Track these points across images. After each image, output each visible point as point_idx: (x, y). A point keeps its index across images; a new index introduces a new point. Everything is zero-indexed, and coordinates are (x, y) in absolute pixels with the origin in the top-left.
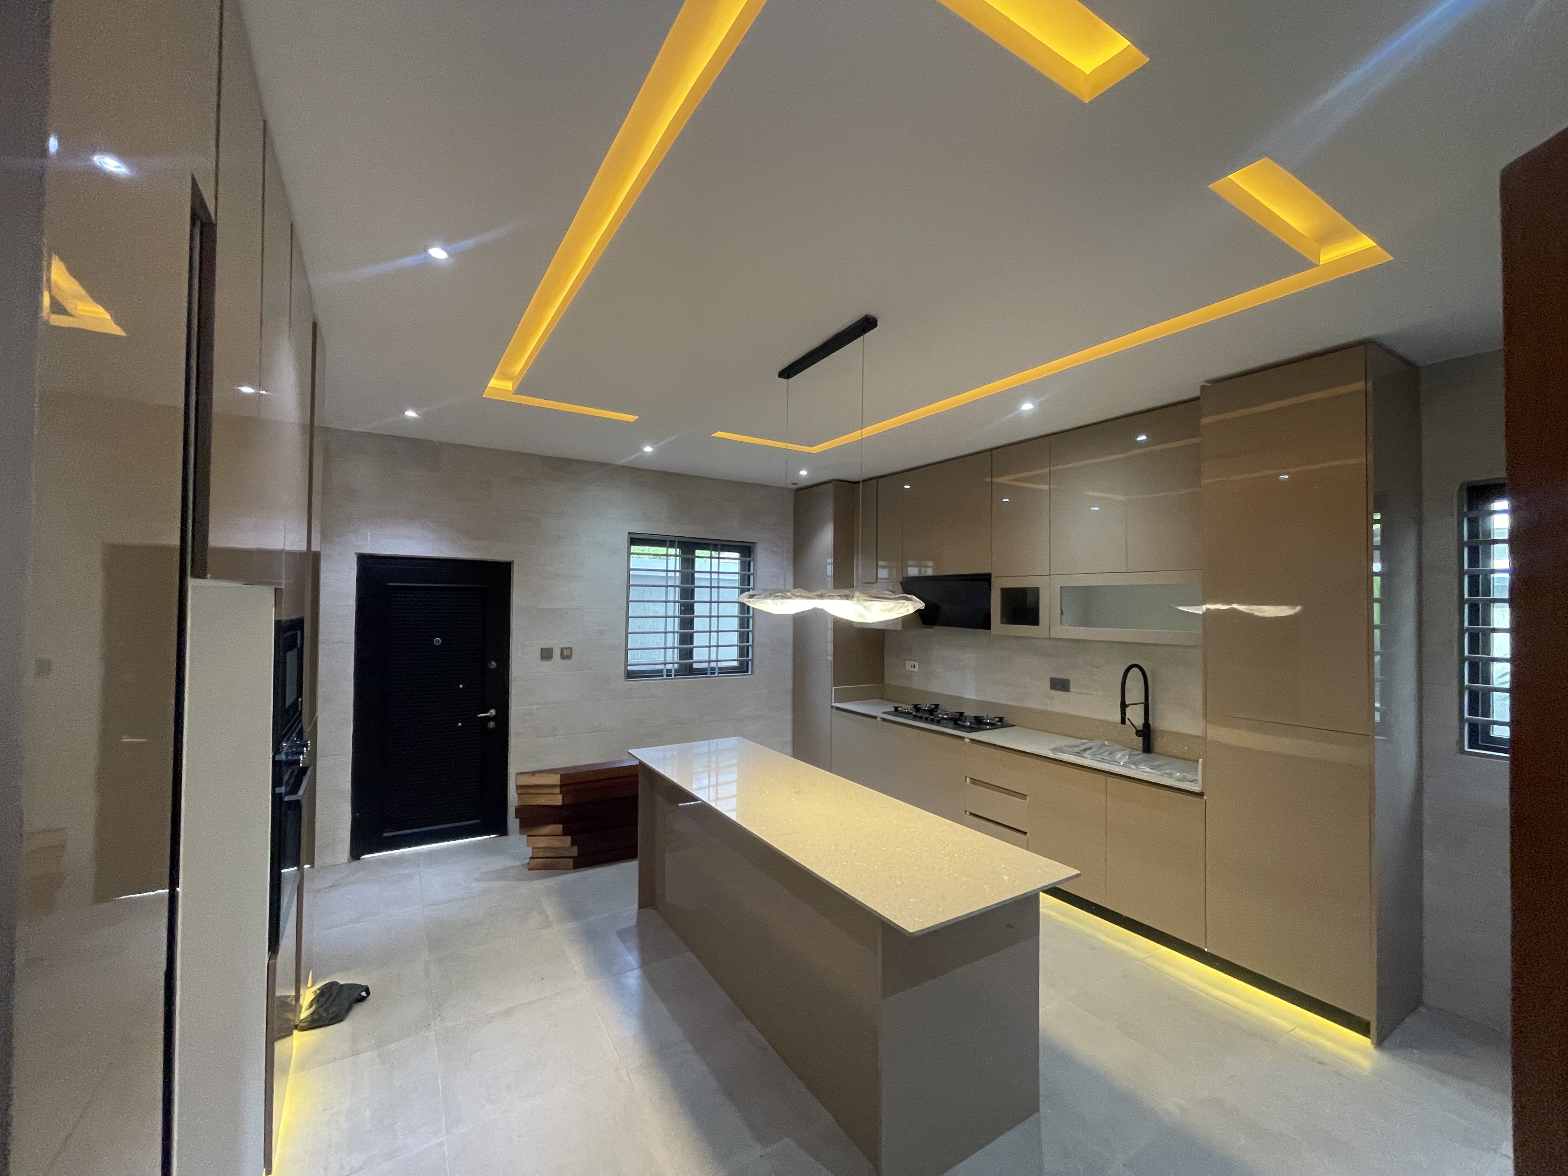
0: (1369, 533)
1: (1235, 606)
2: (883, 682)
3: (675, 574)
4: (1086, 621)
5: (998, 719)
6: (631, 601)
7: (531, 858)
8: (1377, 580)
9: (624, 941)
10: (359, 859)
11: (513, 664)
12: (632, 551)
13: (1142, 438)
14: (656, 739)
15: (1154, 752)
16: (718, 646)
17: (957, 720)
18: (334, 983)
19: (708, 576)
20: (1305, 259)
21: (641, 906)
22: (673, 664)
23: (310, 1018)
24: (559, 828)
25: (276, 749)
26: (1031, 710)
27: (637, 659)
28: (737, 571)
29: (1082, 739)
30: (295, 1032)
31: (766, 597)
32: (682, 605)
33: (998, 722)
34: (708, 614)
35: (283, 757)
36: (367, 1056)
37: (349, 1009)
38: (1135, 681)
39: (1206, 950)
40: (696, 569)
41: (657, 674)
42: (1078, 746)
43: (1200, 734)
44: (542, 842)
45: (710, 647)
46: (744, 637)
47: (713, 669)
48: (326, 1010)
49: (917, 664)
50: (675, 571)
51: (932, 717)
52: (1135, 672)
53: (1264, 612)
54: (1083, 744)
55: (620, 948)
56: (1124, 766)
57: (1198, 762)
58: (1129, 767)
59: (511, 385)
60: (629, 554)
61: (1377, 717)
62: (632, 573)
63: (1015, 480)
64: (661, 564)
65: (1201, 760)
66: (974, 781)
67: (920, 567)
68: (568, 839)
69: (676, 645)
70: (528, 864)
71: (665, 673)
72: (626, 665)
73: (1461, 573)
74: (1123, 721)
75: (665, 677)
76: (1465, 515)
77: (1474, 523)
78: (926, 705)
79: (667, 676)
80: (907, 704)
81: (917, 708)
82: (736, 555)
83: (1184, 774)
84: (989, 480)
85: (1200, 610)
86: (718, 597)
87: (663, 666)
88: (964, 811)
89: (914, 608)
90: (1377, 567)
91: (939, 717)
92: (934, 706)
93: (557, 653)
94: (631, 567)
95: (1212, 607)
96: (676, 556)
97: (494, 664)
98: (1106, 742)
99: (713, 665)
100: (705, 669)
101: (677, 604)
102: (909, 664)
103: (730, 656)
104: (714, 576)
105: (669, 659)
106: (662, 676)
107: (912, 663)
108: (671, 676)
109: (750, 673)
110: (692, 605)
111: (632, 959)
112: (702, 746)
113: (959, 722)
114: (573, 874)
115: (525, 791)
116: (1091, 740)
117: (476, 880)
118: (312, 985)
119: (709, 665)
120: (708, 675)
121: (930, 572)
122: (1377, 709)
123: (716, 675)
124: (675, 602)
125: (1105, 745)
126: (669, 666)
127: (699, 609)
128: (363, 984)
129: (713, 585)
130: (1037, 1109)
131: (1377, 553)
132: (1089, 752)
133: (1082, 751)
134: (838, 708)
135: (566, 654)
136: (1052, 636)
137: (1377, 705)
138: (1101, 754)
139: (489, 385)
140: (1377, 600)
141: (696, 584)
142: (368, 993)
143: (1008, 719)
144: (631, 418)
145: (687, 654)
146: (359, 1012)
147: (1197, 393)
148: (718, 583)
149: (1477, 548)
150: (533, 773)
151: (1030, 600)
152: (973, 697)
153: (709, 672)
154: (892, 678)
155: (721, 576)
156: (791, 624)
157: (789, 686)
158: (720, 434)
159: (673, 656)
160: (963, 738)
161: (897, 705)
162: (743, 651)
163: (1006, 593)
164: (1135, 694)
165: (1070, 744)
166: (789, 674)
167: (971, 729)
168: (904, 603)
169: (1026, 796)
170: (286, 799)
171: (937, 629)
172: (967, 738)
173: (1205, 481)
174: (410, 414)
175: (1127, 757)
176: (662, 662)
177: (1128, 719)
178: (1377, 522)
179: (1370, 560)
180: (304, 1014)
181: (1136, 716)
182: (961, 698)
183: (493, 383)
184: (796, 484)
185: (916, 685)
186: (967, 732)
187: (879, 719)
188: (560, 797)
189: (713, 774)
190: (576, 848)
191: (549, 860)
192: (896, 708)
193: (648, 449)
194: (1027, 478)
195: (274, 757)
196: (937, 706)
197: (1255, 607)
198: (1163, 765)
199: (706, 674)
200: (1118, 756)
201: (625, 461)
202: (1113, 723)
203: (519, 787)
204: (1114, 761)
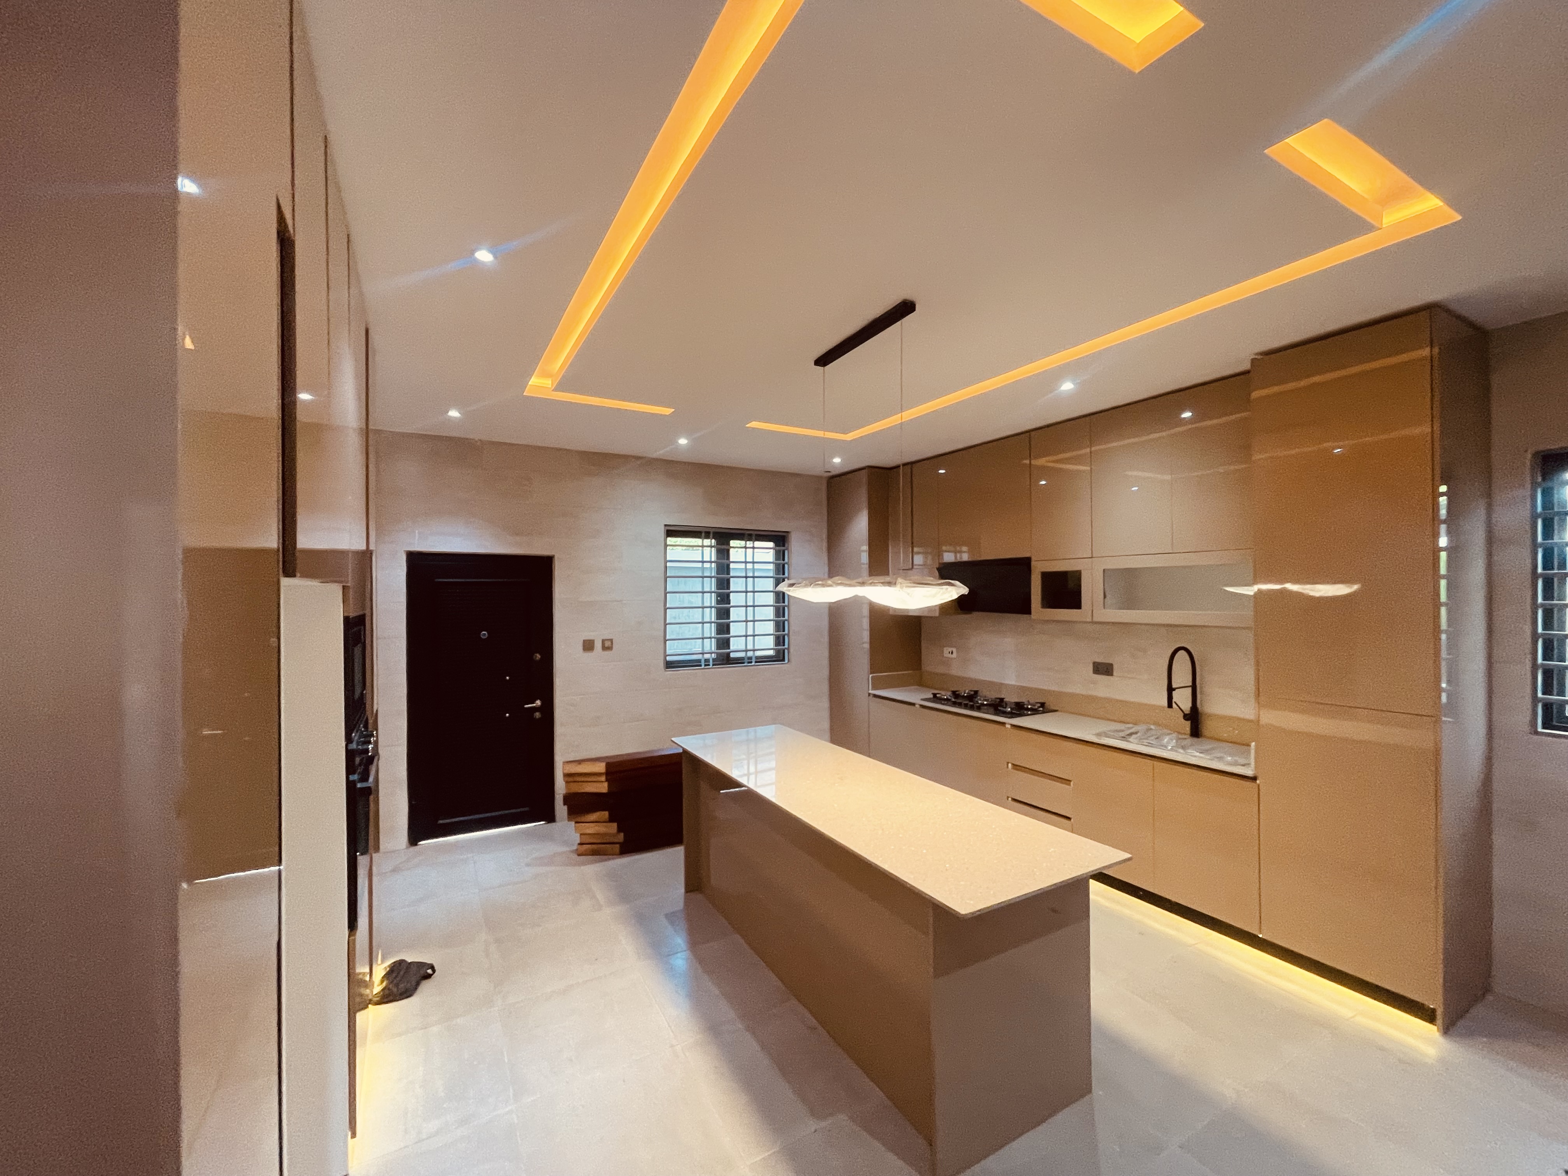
0: (1436, 507)
1: (1289, 586)
2: (921, 669)
3: (711, 565)
4: (1130, 603)
5: (1039, 705)
6: (669, 593)
7: (581, 844)
8: (1443, 555)
9: (672, 923)
10: (416, 845)
11: (556, 655)
12: (668, 543)
13: (1187, 415)
14: (696, 728)
15: (1205, 737)
16: (754, 636)
17: (997, 706)
18: (401, 962)
19: (743, 566)
20: (1365, 222)
21: (688, 890)
22: (711, 653)
23: (382, 993)
24: (605, 814)
25: (349, 739)
26: (1072, 695)
27: (675, 650)
28: (772, 561)
29: (1129, 723)
30: (370, 1006)
31: (806, 586)
32: (719, 595)
33: (1039, 707)
34: (744, 604)
35: (354, 746)
36: (435, 1029)
37: (418, 984)
38: (1182, 662)
39: (1260, 936)
40: (731, 560)
41: (696, 664)
42: (1123, 731)
43: (1252, 717)
44: (591, 829)
45: (746, 636)
46: (780, 626)
47: (750, 658)
48: (397, 985)
49: (954, 650)
50: (711, 562)
51: (972, 703)
52: (1182, 655)
53: (1319, 591)
54: (1129, 728)
55: (670, 930)
56: (1172, 750)
57: (1249, 745)
58: (1176, 751)
59: (550, 382)
60: (666, 546)
61: (1444, 698)
62: (669, 564)
63: (1053, 462)
64: (696, 555)
65: (1253, 744)
66: (1015, 766)
67: (956, 552)
68: (615, 825)
69: (713, 635)
70: (577, 850)
71: (703, 663)
72: (666, 656)
73: (1535, 546)
74: (1170, 705)
75: (703, 667)
76: (1539, 485)
77: (1548, 494)
78: (965, 691)
79: (705, 665)
80: (947, 691)
81: (955, 694)
82: (771, 544)
83: (1235, 758)
84: (1027, 462)
85: (1250, 591)
86: (754, 587)
87: (701, 655)
88: (1006, 797)
89: (957, 594)
90: (1443, 542)
91: (978, 703)
92: (972, 693)
93: (598, 645)
94: (668, 559)
95: (1265, 587)
96: (711, 547)
97: (538, 656)
98: (1152, 727)
99: (750, 654)
100: (743, 658)
101: (713, 594)
102: (946, 651)
103: (766, 645)
104: (750, 566)
105: (707, 649)
106: (701, 666)
107: (950, 650)
108: (709, 665)
109: (786, 661)
110: (728, 595)
111: (680, 941)
112: (740, 734)
113: (999, 708)
114: (620, 860)
115: (571, 779)
116: (1135, 724)
117: (528, 865)
118: (383, 962)
119: (746, 654)
120: (745, 664)
121: (965, 557)
122: (1444, 690)
123: (753, 664)
124: (711, 592)
125: (1151, 729)
126: (707, 656)
127: (734, 599)
128: (429, 962)
129: (748, 575)
130: (1090, 1091)
131: (1443, 528)
132: (1134, 736)
133: (1128, 735)
134: (875, 696)
135: (607, 646)
136: (1095, 619)
137: (1444, 685)
138: (1147, 739)
139: (530, 383)
140: (1444, 577)
141: (732, 574)
142: (434, 971)
143: (1050, 704)
144: (668, 411)
145: (724, 643)
146: (426, 987)
147: (1246, 366)
148: (754, 573)
149: (1552, 519)
150: (580, 762)
151: (1071, 584)
152: (1013, 683)
153: (746, 660)
154: (930, 664)
155: (757, 566)
156: (826, 611)
157: (826, 672)
158: (754, 424)
159: (710, 646)
160: (1003, 724)
161: (936, 692)
162: (780, 640)
163: (1047, 577)
164: (1181, 677)
165: (1116, 728)
166: (825, 662)
167: (1012, 715)
168: (947, 589)
169: (1070, 781)
170: (359, 785)
171: (976, 614)
172: (1009, 724)
173: (1257, 457)
174: (454, 413)
175: (1174, 741)
176: (700, 652)
177: (1175, 702)
178: (1443, 494)
179: (1436, 535)
180: (377, 989)
181: (1183, 699)
182: (1002, 684)
183: (534, 381)
184: (829, 472)
185: (956, 670)
186: (1009, 718)
187: (917, 706)
188: (606, 784)
189: (752, 762)
190: (622, 834)
191: (594, 846)
192: (935, 695)
193: (683, 441)
194: (1066, 459)
195: (347, 746)
196: (976, 692)
197: (1308, 586)
198: (1213, 749)
199: (744, 663)
200: (1166, 740)
201: (660, 453)
202: (1160, 708)
203: (567, 775)
204: (1162, 746)
